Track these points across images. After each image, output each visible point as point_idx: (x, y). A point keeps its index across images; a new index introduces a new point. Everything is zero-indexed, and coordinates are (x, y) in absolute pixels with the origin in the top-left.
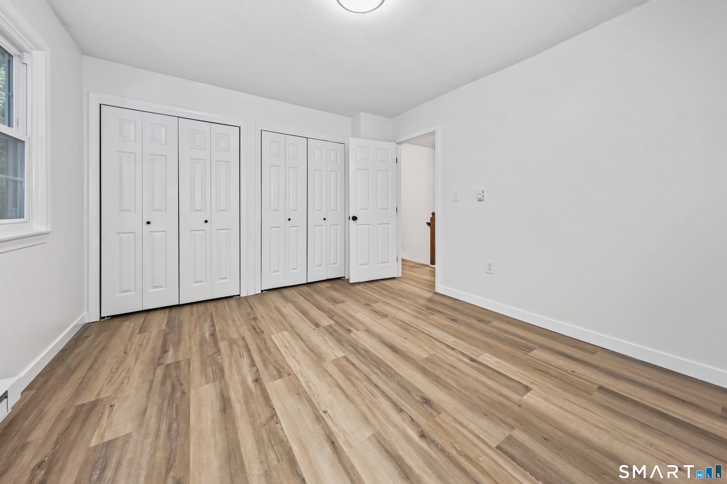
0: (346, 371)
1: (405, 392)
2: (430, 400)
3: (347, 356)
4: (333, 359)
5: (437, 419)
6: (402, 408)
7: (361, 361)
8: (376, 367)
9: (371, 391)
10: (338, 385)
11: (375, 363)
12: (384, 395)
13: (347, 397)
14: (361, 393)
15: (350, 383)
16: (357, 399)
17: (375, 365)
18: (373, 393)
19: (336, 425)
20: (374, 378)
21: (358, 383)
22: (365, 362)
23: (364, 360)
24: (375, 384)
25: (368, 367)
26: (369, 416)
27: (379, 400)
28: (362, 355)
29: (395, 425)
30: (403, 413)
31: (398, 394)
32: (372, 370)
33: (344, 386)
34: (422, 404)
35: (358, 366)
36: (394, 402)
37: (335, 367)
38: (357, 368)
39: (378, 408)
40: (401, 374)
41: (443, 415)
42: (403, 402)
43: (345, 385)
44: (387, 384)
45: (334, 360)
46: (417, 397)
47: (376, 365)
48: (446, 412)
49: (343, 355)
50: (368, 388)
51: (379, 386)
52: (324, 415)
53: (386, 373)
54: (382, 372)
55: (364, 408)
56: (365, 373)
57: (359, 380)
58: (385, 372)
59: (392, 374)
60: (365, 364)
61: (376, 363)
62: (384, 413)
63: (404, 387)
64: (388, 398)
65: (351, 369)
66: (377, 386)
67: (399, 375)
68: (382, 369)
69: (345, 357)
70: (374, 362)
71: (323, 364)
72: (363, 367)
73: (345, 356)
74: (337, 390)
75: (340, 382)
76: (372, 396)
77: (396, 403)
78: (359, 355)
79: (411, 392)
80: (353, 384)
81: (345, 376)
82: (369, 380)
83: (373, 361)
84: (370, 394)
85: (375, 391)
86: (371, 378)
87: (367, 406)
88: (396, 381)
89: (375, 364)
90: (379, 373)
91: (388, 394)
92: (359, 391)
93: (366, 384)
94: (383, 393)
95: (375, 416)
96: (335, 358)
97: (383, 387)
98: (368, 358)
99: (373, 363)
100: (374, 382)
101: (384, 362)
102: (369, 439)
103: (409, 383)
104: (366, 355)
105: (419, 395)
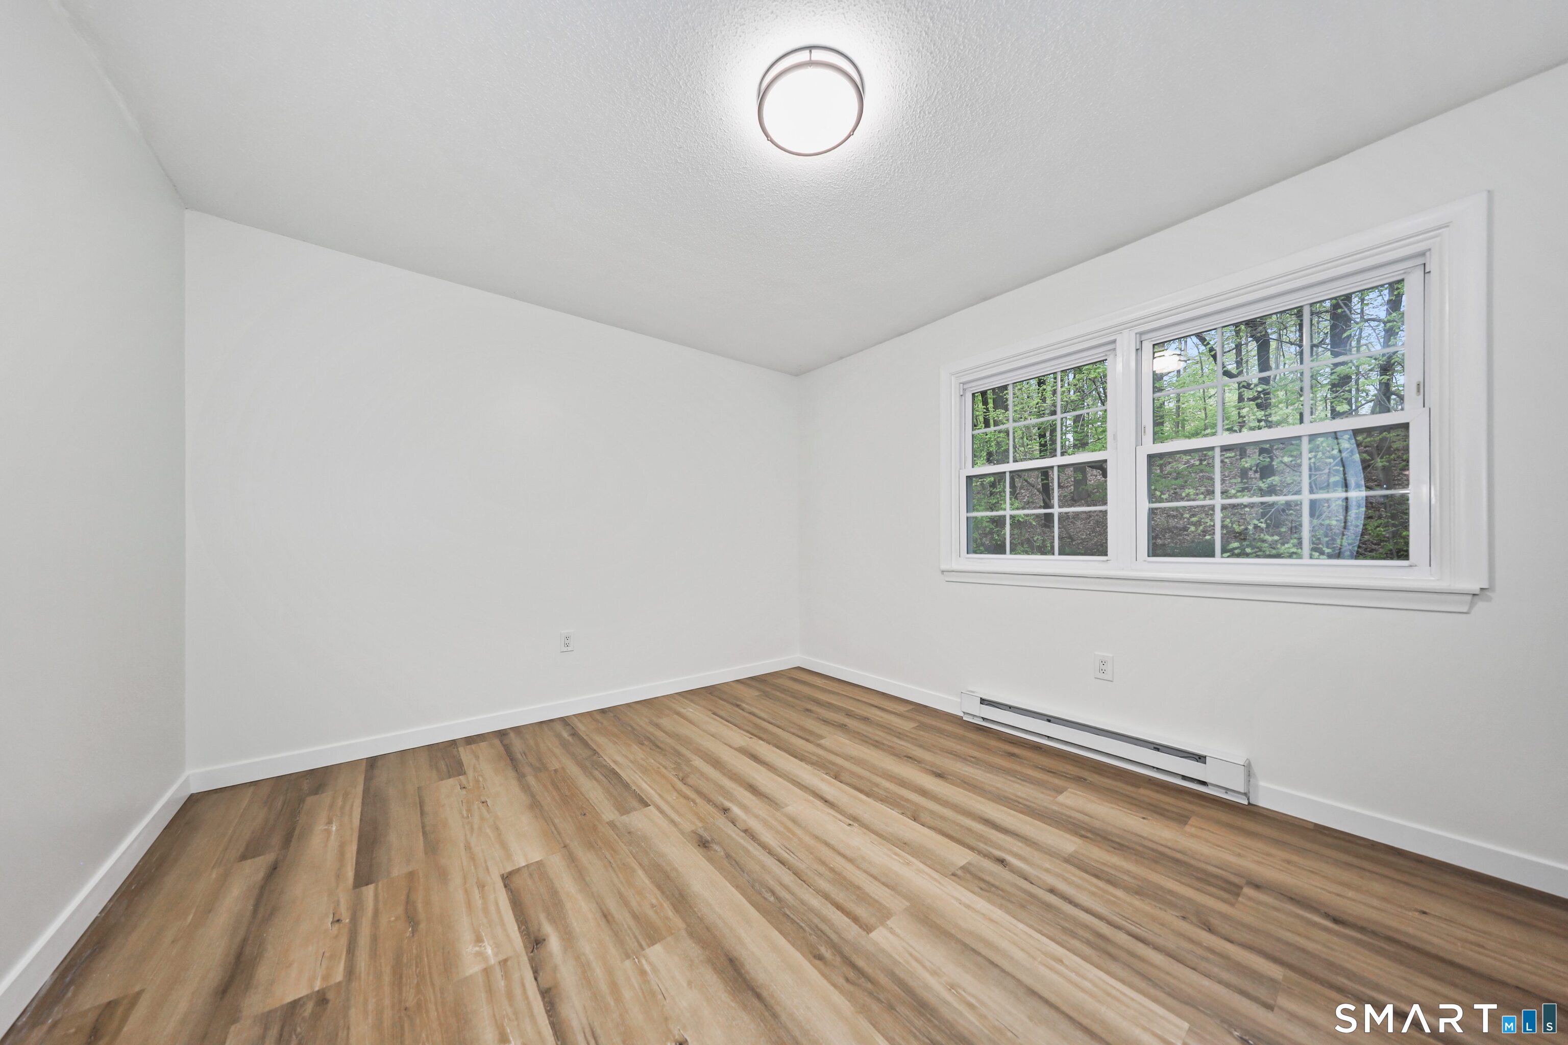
0: (848, 889)
1: (734, 855)
2: (699, 845)
3: (864, 933)
4: (892, 919)
5: (700, 825)
6: (744, 835)
7: (824, 920)
8: (786, 903)
9: (791, 854)
10: (850, 860)
11: (788, 916)
12: (770, 850)
13: (827, 844)
14: (807, 851)
15: (832, 866)
16: (811, 842)
17: (789, 907)
18: (787, 851)
19: (829, 814)
20: (787, 878)
21: (816, 866)
22: (813, 915)
23: (816, 920)
24: (785, 866)
25: (802, 902)
26: (790, 824)
27: (778, 843)
28: (826, 938)
29: (757, 817)
30: (744, 828)
31: (747, 851)
32: (793, 894)
33: (839, 859)
34: (713, 840)
35: (827, 902)
36: (754, 841)
37: (877, 898)
38: (826, 897)
39: (778, 832)
40: (733, 889)
41: (688, 827)
42: (742, 841)
43: (838, 863)
44: (763, 867)
45: (888, 918)
46: (717, 848)
47: (785, 909)
48: (683, 833)
49: (874, 935)
50: (796, 858)
51: (777, 862)
52: (851, 822)
53: (763, 890)
54: (773, 893)
55: (799, 832)
56: (808, 887)
57: (816, 872)
58: (766, 891)
59: (753, 887)
60: (812, 910)
61: (785, 915)
62: (770, 827)
63: (734, 863)
64: (764, 847)
65: (840, 896)
66: (782, 862)
67: (737, 887)
68: (772, 899)
69: (868, 929)
70: (792, 916)
71: (908, 904)
72: (815, 902)
73: (868, 933)
74: (847, 852)
75: (849, 867)
76: (788, 847)
77: (752, 839)
78: (833, 936)
79: (724, 857)
80: (823, 863)
81: (845, 878)
82: (796, 874)
83: (793, 922)
84: (792, 850)
85: (785, 855)
86: (793, 877)
87: (794, 834)
88: (745, 874)
89: (788, 912)
90: (778, 889)
91: (763, 851)
92: (811, 853)
93: (801, 866)
94: (770, 852)
95: (782, 823)
96: (888, 922)
97: (770, 862)
98: (807, 928)
99: (794, 915)
100: (787, 870)
101: (767, 919)
102: (787, 805)
103: (721, 869)
104: (813, 939)
105: (712, 852)
